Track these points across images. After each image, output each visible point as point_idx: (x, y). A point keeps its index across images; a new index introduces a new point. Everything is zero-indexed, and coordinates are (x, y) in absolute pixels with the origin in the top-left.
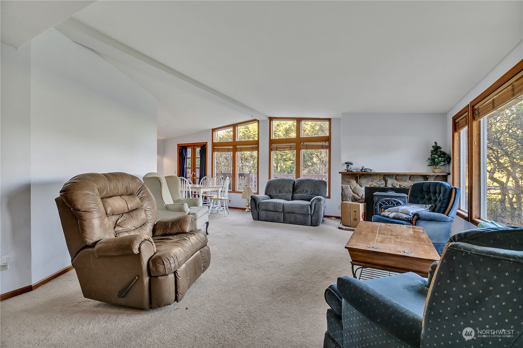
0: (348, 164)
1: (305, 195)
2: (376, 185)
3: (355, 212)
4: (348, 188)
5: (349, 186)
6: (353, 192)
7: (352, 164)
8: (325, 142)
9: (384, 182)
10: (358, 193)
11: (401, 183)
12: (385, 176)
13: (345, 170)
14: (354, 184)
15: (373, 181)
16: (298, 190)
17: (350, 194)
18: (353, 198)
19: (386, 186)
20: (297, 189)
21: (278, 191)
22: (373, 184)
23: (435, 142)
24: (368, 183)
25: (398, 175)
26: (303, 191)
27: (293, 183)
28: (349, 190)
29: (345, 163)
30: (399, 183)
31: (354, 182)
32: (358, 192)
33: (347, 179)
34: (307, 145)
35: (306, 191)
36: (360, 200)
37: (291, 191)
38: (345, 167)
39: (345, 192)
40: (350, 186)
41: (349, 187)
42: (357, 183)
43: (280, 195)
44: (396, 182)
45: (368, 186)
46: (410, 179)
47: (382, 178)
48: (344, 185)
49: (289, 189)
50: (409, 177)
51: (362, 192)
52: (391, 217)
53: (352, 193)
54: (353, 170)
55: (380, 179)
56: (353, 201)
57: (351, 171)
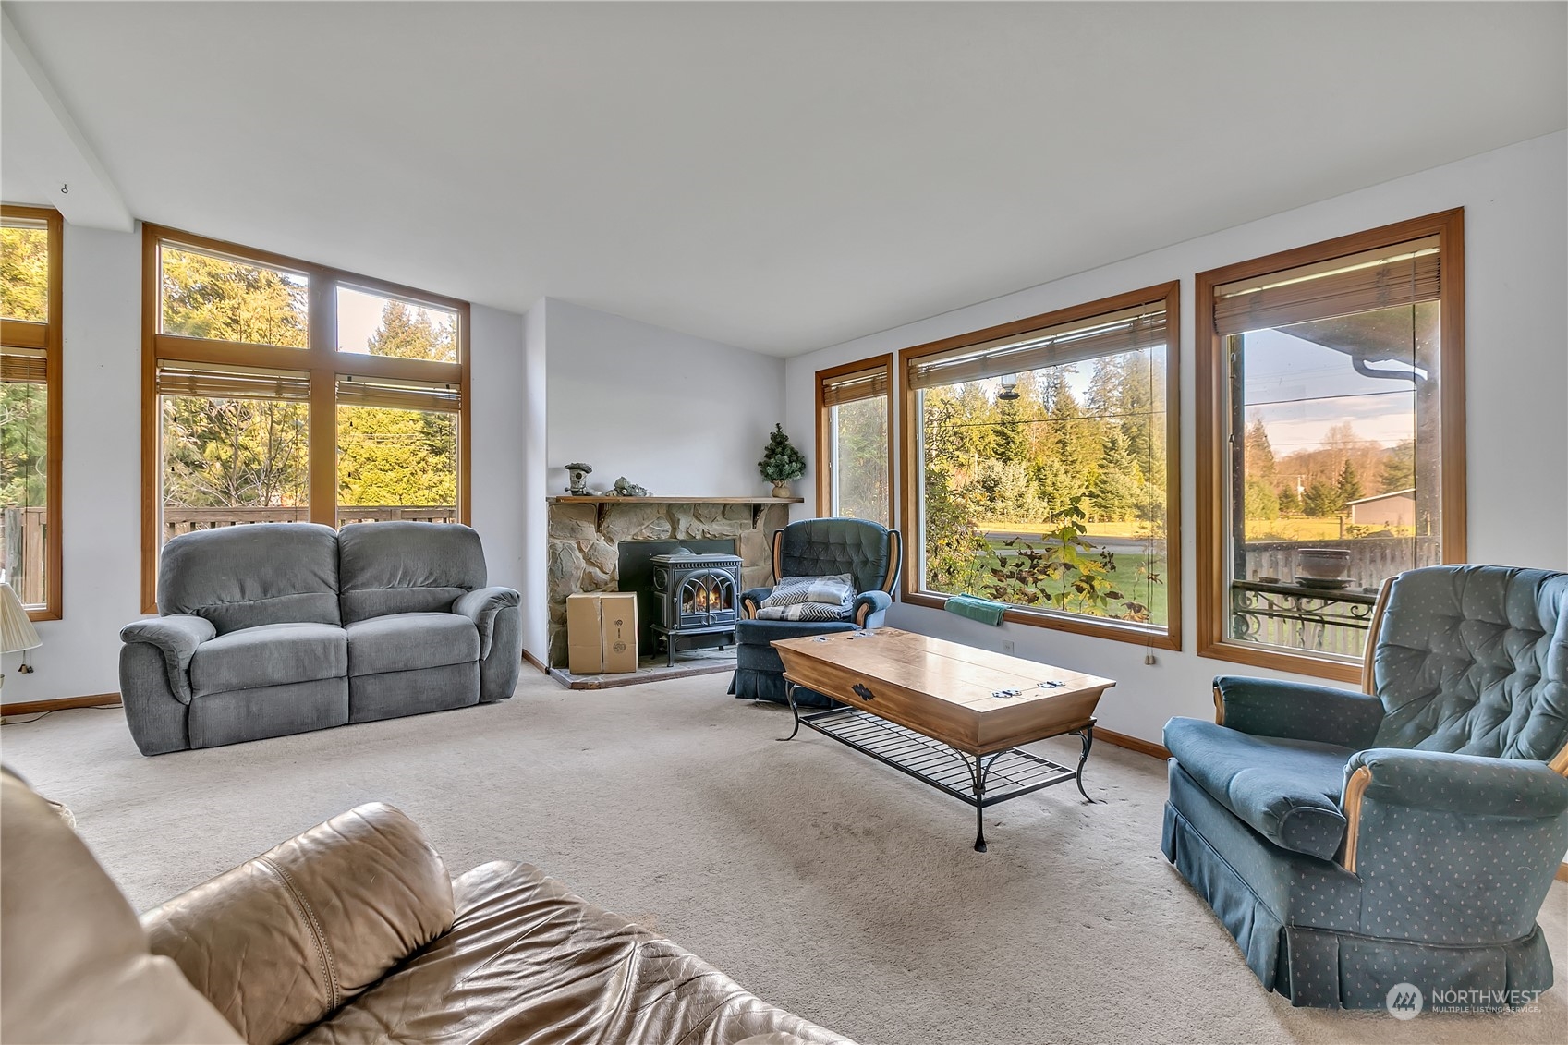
0: (577, 470)
1: (403, 589)
2: (651, 535)
3: (619, 622)
4: (572, 549)
5: (573, 543)
6: (588, 561)
7: (588, 471)
8: (448, 387)
9: (668, 526)
10: (601, 564)
11: (706, 527)
12: (671, 509)
13: (566, 490)
14: (590, 536)
15: (643, 524)
16: (367, 575)
17: (577, 569)
18: (587, 582)
19: (674, 535)
20: (363, 569)
21: (253, 587)
22: (642, 534)
23: (778, 425)
24: (627, 530)
25: (700, 504)
26: (393, 576)
27: (330, 544)
28: (576, 557)
29: (568, 467)
30: (702, 527)
31: (589, 529)
32: (603, 562)
33: (567, 521)
34: (365, 389)
35: (405, 574)
36: (606, 584)
37: (332, 580)
38: (565, 480)
39: (564, 562)
40: (579, 544)
41: (576, 546)
42: (598, 530)
43: (274, 605)
44: (696, 523)
45: (629, 539)
46: (723, 513)
47: (663, 511)
48: (557, 541)
49: (322, 574)
50: (722, 508)
51: (611, 557)
52: (794, 618)
53: (584, 564)
54: (591, 491)
55: (659, 516)
56: (586, 592)
57: (588, 494)
